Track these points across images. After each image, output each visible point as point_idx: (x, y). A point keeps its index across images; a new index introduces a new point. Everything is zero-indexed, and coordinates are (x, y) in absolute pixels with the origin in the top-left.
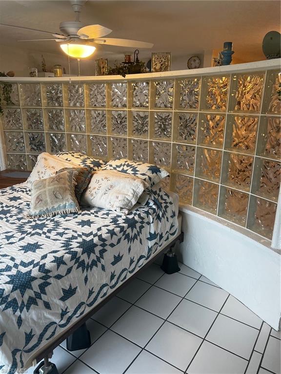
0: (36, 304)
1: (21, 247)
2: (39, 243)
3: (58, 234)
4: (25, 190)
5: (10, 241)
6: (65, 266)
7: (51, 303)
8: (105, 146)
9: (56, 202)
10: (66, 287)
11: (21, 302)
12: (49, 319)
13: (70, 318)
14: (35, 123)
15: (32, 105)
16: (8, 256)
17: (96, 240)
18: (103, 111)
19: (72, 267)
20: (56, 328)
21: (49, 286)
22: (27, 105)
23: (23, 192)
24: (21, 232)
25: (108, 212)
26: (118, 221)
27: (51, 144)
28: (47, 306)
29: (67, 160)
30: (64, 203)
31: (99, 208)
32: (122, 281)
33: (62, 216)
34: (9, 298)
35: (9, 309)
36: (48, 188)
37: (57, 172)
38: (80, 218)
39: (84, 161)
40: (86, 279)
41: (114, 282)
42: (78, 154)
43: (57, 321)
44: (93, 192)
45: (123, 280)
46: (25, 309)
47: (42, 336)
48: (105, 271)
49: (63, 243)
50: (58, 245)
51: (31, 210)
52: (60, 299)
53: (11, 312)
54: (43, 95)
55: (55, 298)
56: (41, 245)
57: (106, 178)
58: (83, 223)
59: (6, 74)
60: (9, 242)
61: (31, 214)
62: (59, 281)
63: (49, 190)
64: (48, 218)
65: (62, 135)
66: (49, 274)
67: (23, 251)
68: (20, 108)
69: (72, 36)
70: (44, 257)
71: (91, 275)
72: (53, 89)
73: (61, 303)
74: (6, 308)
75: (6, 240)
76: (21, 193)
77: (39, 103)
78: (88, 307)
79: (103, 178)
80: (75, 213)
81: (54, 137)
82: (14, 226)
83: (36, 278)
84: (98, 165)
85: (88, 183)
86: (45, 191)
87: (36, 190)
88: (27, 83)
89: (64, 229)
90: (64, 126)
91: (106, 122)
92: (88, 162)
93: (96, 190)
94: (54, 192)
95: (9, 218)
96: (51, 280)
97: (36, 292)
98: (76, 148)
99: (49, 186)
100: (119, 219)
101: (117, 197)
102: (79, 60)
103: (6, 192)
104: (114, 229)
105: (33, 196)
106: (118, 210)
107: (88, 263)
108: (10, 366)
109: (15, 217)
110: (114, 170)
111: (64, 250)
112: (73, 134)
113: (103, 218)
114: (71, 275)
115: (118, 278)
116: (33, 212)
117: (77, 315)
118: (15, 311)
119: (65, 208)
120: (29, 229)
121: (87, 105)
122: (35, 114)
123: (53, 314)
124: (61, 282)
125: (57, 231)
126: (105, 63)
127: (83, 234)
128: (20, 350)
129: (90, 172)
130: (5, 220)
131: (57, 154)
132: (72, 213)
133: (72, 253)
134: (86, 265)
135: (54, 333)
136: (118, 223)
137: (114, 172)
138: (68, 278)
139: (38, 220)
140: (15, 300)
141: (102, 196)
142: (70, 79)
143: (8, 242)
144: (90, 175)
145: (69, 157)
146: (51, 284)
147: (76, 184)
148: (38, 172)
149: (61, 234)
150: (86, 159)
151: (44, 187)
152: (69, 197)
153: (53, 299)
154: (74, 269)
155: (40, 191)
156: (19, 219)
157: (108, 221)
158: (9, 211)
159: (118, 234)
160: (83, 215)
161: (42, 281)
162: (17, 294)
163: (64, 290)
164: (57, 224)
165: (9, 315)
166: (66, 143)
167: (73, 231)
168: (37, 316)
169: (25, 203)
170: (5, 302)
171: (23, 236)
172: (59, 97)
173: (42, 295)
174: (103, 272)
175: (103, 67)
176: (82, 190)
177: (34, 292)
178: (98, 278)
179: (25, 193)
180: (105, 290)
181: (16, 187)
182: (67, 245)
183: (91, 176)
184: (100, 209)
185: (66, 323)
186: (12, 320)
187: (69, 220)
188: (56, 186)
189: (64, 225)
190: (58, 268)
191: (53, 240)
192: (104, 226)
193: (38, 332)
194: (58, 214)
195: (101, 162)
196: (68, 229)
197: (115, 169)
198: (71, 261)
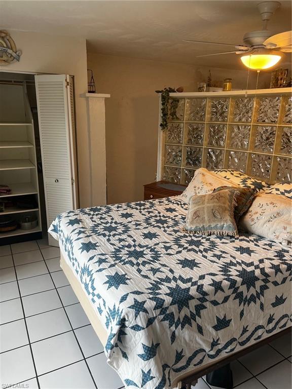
0: (190, 324)
1: (178, 260)
2: (196, 261)
3: (215, 255)
4: (180, 203)
5: (168, 252)
6: (223, 293)
7: (204, 328)
8: (269, 166)
9: (214, 221)
10: (220, 316)
11: (177, 318)
12: (200, 344)
13: (219, 351)
14: (195, 138)
15: (195, 120)
16: (168, 267)
17: (258, 272)
18: (272, 127)
19: (229, 296)
20: (204, 356)
21: (204, 310)
22: (191, 120)
23: (178, 204)
24: (178, 245)
25: (271, 243)
26: (284, 256)
27: (208, 160)
28: (200, 330)
29: (225, 177)
30: (222, 224)
31: (259, 236)
32: (280, 328)
33: (218, 237)
34: (168, 311)
35: (166, 321)
36: (206, 205)
37: (215, 189)
38: (238, 244)
39: (244, 181)
40: (242, 314)
41: (271, 326)
42: (238, 172)
43: (207, 349)
44: (255, 217)
45: (282, 327)
46: (180, 326)
47: (190, 359)
48: (263, 311)
49: (221, 267)
50: (216, 268)
51: (187, 225)
52: (213, 327)
53: (168, 325)
54: (208, 109)
55: (208, 325)
56: (198, 264)
57: (272, 203)
58: (242, 250)
59: (175, 90)
61: (187, 229)
62: (215, 307)
63: (208, 207)
64: (204, 236)
65: (221, 151)
66: (206, 297)
67: (181, 266)
68: (183, 123)
69: (255, 47)
70: (202, 277)
71: (248, 311)
72: (219, 103)
73: (214, 332)
74: (164, 319)
75: (164, 250)
76: (176, 205)
77: (202, 118)
78: (239, 346)
79: (268, 203)
80: (232, 237)
81: (212, 153)
82: (171, 238)
83: (193, 298)
84: (260, 187)
85: (249, 206)
86: (204, 208)
87: (195, 205)
88: (193, 98)
89: (221, 251)
90: (224, 142)
91: (275, 140)
92: (249, 183)
93: (258, 215)
94: (212, 210)
95: (166, 229)
96: (207, 304)
97: (192, 313)
98: (234, 166)
99: (208, 203)
100: (285, 254)
101: (285, 228)
102: (258, 72)
103: (162, 202)
104: (279, 265)
105: (190, 211)
106: (285, 243)
107: (246, 297)
108: (160, 380)
109: (171, 229)
110: (282, 196)
111: (222, 275)
112: (233, 151)
113: (265, 249)
114: (227, 304)
115: (277, 323)
116: (189, 226)
117: (227, 350)
118: (171, 325)
119: (222, 229)
120: (185, 244)
121: (254, 120)
122: (197, 129)
123: (204, 341)
124: (217, 309)
125: (214, 253)
126: (285, 74)
127: (243, 262)
128: (169, 367)
129: (252, 194)
130: (163, 229)
131: (215, 171)
132: (229, 236)
133: (231, 281)
134: (244, 297)
135: (201, 361)
136: (284, 258)
137: (281, 198)
138: (223, 306)
139: (193, 236)
140: (172, 313)
141: (265, 223)
142: (246, 92)
143: (166, 252)
144: (252, 197)
145: (228, 174)
146: (206, 308)
147: (237, 205)
148: (195, 187)
149: (219, 257)
150: (246, 179)
151: (203, 203)
152: (228, 218)
153: (206, 325)
154: (231, 299)
155: (199, 207)
156: (176, 231)
157: (271, 254)
158: (166, 222)
159: (284, 272)
160: (241, 240)
161: (199, 303)
162: (175, 308)
163: (218, 319)
164: (213, 245)
165: (165, 327)
166: (224, 160)
167: (231, 256)
168: (190, 338)
169: (180, 216)
170: (164, 313)
171: (180, 249)
172: (224, 112)
173: (197, 317)
174: (260, 311)
175: (281, 79)
176: (242, 213)
177: (190, 311)
178: (255, 316)
179: (180, 206)
180: (260, 332)
181: (172, 198)
182: (225, 269)
183: (254, 199)
184: (261, 238)
185: (215, 355)
186: (167, 334)
187: (225, 243)
188: (215, 204)
189: (221, 248)
190: (215, 293)
191: (210, 261)
192: (267, 259)
193: (188, 354)
194: (214, 234)
195: (263, 183)
196: (226, 253)
197: (282, 193)
198: (229, 289)
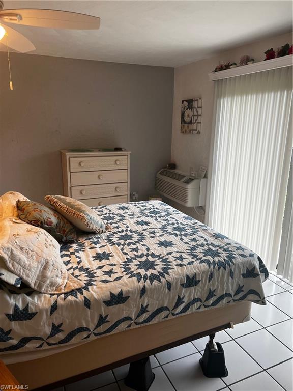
60: (181, 254)
